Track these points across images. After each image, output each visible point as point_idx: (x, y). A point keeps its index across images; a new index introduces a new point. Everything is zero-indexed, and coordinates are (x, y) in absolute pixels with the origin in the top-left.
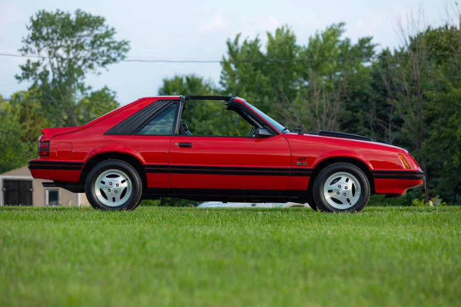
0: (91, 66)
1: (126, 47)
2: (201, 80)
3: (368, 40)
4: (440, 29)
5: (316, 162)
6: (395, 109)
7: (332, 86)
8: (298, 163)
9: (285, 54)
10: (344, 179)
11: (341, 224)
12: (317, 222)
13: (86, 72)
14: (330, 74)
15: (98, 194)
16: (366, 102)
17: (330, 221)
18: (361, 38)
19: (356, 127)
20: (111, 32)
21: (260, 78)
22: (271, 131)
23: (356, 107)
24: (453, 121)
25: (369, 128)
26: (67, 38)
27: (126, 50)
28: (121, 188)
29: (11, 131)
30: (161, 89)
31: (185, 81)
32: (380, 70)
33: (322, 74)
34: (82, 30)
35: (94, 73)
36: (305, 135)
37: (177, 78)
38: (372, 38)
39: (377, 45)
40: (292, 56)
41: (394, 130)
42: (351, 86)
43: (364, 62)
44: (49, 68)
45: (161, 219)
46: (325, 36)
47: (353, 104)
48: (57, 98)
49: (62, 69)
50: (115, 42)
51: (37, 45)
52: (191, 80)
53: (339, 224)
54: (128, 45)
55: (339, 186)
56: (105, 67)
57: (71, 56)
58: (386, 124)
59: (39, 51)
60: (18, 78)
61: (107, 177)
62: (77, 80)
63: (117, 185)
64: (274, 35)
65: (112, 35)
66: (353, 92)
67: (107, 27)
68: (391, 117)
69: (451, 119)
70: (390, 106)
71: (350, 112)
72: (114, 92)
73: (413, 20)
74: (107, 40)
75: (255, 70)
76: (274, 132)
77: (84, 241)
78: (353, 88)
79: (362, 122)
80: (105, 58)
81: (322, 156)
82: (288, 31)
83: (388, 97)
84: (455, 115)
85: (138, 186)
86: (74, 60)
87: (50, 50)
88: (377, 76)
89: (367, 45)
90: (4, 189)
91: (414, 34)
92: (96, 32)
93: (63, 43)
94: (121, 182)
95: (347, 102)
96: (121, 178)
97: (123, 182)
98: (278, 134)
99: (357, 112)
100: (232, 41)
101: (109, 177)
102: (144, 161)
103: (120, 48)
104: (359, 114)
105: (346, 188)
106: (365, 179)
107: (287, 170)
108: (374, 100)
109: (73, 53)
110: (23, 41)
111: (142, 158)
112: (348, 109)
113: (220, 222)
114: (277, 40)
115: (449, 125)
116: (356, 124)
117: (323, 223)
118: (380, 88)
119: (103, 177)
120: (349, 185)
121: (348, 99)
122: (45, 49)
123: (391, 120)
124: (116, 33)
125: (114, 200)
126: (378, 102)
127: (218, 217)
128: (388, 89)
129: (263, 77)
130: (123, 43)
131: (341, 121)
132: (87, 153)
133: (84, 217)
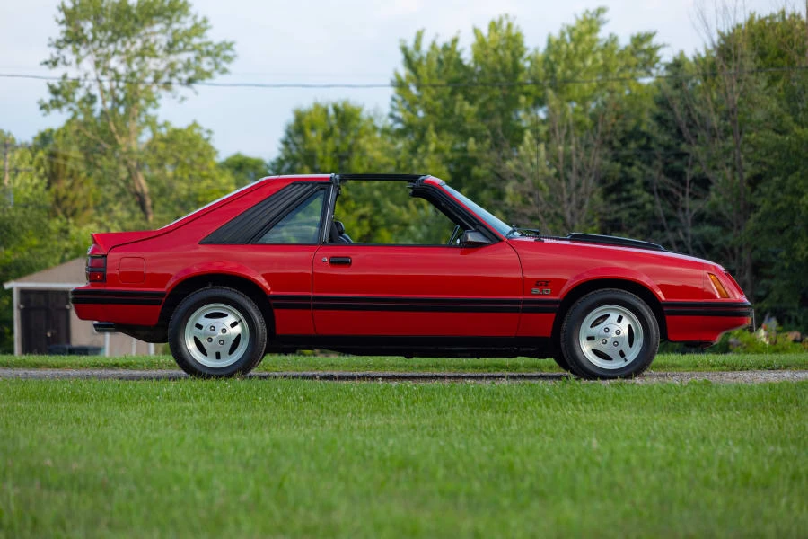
0: (167, 85)
1: (229, 53)
2: (360, 110)
3: (648, 37)
4: (772, 17)
5: (566, 288)
6: (696, 161)
7: (588, 121)
8: (536, 291)
9: (504, 67)
10: (614, 317)
11: (613, 409)
12: (570, 405)
13: (160, 97)
14: (583, 101)
15: (191, 346)
16: (646, 148)
17: (594, 402)
18: (635, 34)
19: (628, 191)
20: (203, 26)
21: (462, 106)
22: (487, 234)
23: (628, 156)
24: (796, 182)
25: (652, 193)
26: (125, 39)
27: (228, 59)
28: (230, 336)
29: (32, 204)
30: (289, 127)
31: (332, 112)
32: (670, 92)
33: (569, 101)
34: (151, 24)
35: (174, 97)
36: (546, 241)
37: (317, 106)
38: (654, 34)
39: (664, 46)
40: (517, 69)
41: (695, 197)
42: (619, 121)
43: (642, 76)
44: (95, 91)
45: (301, 398)
46: (575, 34)
47: (624, 152)
48: (110, 143)
49: (117, 92)
50: (210, 43)
51: (76, 51)
52: (342, 109)
53: (608, 410)
54: (232, 50)
55: (607, 330)
56: (192, 88)
57: (135, 68)
58: (680, 187)
59: (78, 61)
60: (43, 107)
61: (207, 316)
62: (145, 111)
63: (224, 331)
64: (485, 31)
65: (204, 30)
66: (624, 132)
67: (195, 17)
68: (690, 173)
69: (791, 179)
70: (688, 154)
71: (618, 166)
72: (209, 132)
73: (725, 8)
74: (196, 41)
75: (453, 94)
76: (493, 237)
77: (178, 479)
78: (623, 125)
79: (638, 182)
80: (191, 73)
81: (577, 277)
82: (509, 26)
83: (684, 140)
84: (798, 173)
85: (260, 333)
86: (138, 75)
87: (97, 59)
88: (663, 102)
89: (645, 46)
90: (22, 307)
91: (727, 27)
92: (176, 26)
93: (119, 47)
94: (230, 326)
95: (613, 148)
96: (231, 319)
97: (233, 325)
98: (501, 240)
99: (631, 165)
100: (410, 44)
101: (209, 316)
102: (269, 289)
103: (217, 55)
104: (634, 169)
105: (618, 332)
106: (651, 318)
107: (517, 302)
108: (660, 145)
109: (137, 64)
110: (50, 45)
111: (266, 284)
112: (616, 159)
113: (404, 405)
114: (491, 42)
115: (788, 189)
116: (629, 186)
117: (580, 407)
118: (670, 124)
119: (200, 317)
120: (624, 327)
121: (616, 143)
122: (89, 57)
123: (688, 179)
124: (211, 27)
125: (218, 356)
126: (668, 148)
127: (399, 396)
128: (683, 126)
129: (467, 106)
130: (224, 46)
131: (603, 181)
132: (171, 276)
133: (168, 393)
